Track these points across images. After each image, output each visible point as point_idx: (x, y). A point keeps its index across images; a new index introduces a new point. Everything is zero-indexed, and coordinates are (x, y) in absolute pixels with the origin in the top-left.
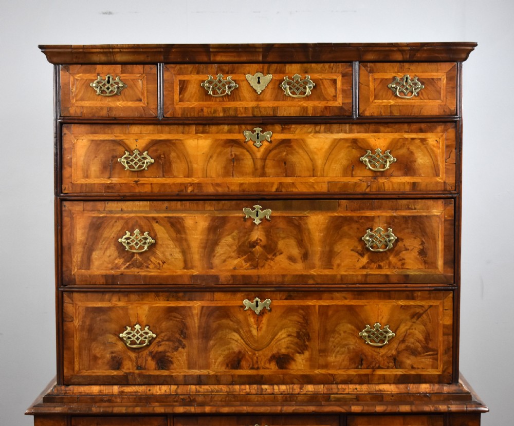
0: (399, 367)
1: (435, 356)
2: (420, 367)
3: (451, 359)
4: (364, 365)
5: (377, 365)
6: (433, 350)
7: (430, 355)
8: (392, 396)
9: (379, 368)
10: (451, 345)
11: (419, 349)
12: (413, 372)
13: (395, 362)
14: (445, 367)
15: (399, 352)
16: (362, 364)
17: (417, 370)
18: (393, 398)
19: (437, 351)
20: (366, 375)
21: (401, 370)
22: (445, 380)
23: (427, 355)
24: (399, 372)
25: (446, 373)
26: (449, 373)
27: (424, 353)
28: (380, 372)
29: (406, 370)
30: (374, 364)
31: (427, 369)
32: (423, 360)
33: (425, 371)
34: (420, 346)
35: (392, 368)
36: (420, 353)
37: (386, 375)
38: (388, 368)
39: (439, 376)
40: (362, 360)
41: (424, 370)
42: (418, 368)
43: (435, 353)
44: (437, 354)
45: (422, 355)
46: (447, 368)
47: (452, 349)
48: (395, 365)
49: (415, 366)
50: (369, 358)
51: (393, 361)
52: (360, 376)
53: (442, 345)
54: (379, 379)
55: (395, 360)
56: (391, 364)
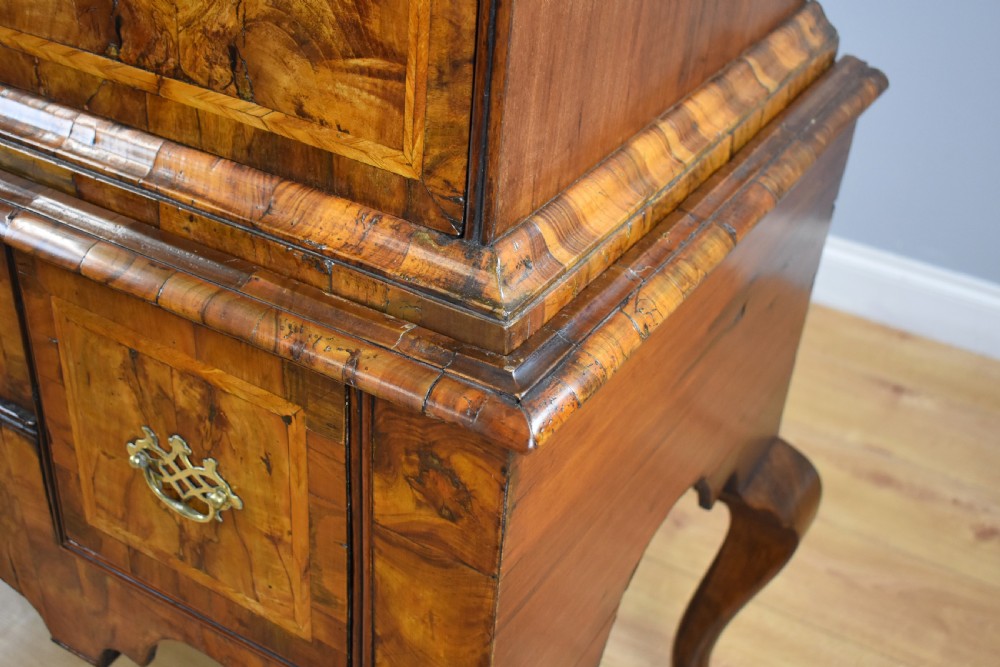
0: (248, 95)
1: (392, 84)
2: (329, 117)
3: (463, 120)
4: (128, 49)
5: (171, 62)
6: (386, 53)
7: (369, 72)
8: (191, 219)
9: (178, 74)
10: (468, 49)
11: (328, 31)
12: (302, 134)
13: (233, 67)
14: (436, 152)
15: (247, 25)
16: (119, 43)
17: (315, 126)
18: (192, 226)
19: (403, 59)
20: (137, 93)
21: (259, 111)
22: (432, 214)
23: (362, 71)
24: (252, 116)
25: (434, 183)
26: (447, 183)
27: (346, 56)
28: (182, 93)
29: (276, 115)
30: (160, 50)
31: (358, 135)
32: (343, 89)
33: (349, 144)
34: (330, 14)
35: (224, 90)
36: (330, 54)
37: (205, 113)
38: (210, 84)
39: (408, 183)
40: (118, 23)
41: (344, 137)
42: (323, 123)
43: (396, 68)
44: (401, 77)
45: (340, 62)
46: (442, 159)
47: (468, 69)
48: (234, 79)
49: (309, 108)
50: (143, 18)
51: (226, 60)
52: (117, 87)
53: (424, 34)
54: (181, 124)
55: (233, 53)
56: (221, 72)
